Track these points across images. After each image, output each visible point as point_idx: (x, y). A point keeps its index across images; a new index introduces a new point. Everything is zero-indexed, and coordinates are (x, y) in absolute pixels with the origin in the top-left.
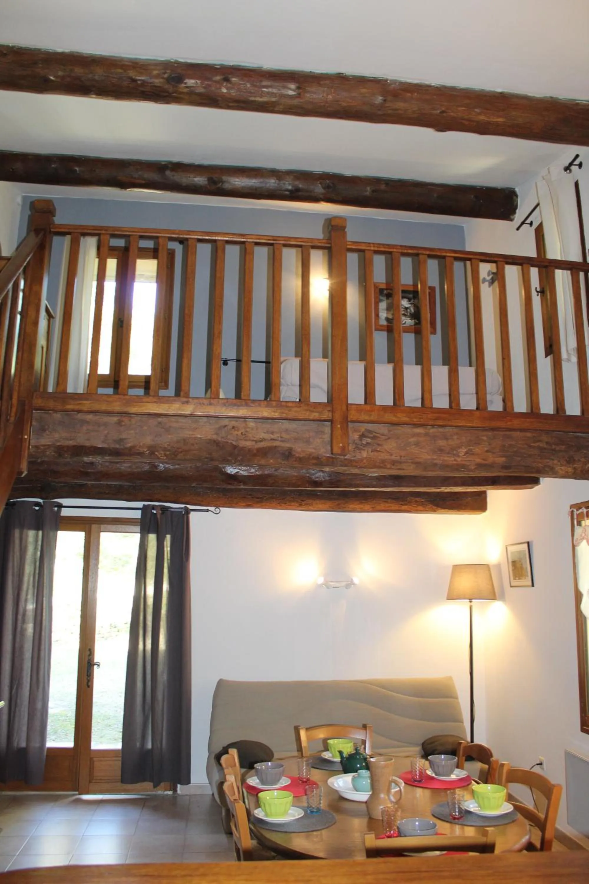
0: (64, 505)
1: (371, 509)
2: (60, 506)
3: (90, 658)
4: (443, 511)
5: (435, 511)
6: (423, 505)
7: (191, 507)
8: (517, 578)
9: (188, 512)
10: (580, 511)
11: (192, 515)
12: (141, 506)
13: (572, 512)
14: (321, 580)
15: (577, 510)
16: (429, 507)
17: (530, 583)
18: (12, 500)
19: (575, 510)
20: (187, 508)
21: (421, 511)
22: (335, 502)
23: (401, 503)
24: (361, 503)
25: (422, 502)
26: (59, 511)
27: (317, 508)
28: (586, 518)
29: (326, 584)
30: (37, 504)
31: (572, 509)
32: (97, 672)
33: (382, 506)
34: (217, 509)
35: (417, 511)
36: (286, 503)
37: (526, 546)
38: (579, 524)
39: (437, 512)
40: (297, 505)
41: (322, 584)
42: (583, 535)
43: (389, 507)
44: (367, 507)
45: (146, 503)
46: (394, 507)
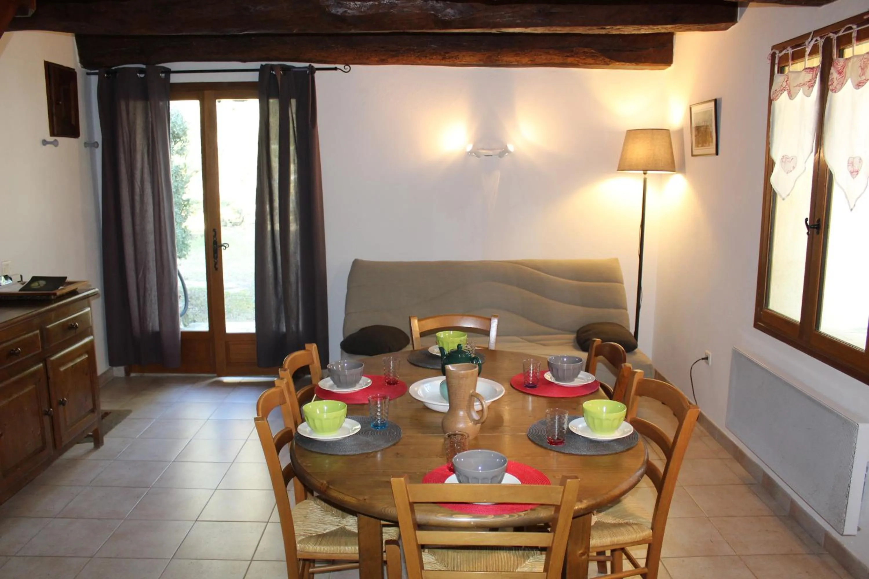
0: (172, 70)
1: (529, 63)
2: (168, 72)
3: (215, 239)
4: (619, 65)
5: (608, 64)
6: (593, 56)
7: (316, 65)
8: (700, 145)
9: (313, 70)
10: (784, 52)
11: (318, 75)
12: (258, 67)
13: (773, 56)
14: (469, 148)
15: (780, 52)
16: (601, 59)
17: (714, 151)
18: (113, 68)
19: (777, 52)
20: (312, 66)
21: (590, 64)
22: (485, 54)
23: (566, 54)
24: (517, 55)
25: (593, 53)
26: (168, 78)
27: (465, 62)
28: (790, 62)
29: (475, 153)
30: (141, 71)
31: (774, 50)
32: (225, 254)
33: (543, 58)
34: (347, 67)
35: (586, 65)
36: (426, 57)
37: (713, 104)
38: (781, 71)
39: (611, 66)
40: (441, 58)
41: (471, 152)
42: (785, 84)
43: (551, 59)
44: (526, 60)
45: (264, 63)
46: (557, 59)
